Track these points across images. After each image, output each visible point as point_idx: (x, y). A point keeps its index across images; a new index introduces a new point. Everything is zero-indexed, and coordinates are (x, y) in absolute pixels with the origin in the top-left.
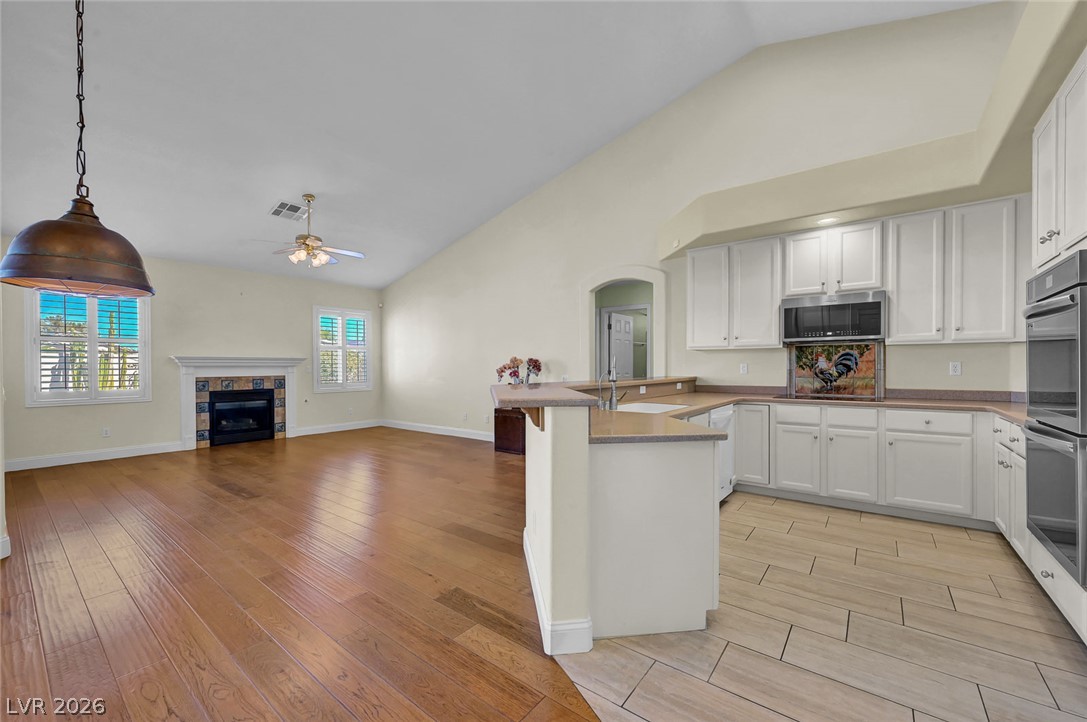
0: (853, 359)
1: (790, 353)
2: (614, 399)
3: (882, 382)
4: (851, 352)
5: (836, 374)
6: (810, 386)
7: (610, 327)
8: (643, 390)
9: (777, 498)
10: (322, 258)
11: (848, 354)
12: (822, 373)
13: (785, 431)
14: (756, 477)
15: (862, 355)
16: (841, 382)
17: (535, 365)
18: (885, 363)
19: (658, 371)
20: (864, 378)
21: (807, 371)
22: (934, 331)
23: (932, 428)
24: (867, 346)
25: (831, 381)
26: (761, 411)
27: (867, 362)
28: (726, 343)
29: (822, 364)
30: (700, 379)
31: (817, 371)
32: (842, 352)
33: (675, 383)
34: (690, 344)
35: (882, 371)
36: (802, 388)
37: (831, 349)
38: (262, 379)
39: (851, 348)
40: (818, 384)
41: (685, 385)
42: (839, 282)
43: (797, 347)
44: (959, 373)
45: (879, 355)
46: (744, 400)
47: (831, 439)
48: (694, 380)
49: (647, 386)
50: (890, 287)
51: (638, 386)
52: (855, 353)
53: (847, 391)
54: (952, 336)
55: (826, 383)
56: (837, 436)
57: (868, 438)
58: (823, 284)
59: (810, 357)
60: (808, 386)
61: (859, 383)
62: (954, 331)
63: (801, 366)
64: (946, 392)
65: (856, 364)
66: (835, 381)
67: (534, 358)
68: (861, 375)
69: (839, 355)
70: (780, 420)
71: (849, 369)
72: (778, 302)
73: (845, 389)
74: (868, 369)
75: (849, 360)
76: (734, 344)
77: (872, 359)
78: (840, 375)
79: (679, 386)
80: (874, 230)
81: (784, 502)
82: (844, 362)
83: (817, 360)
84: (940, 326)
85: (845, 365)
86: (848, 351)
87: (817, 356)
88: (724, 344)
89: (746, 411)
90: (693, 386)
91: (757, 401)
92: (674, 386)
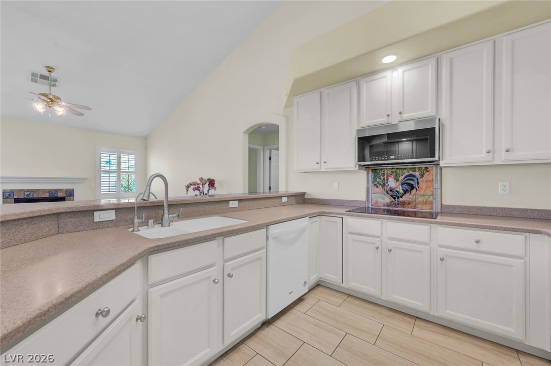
0: (415, 179)
1: (368, 175)
2: (166, 216)
3: (439, 199)
4: (414, 173)
5: (402, 191)
6: (383, 201)
7: (270, 159)
8: (234, 204)
9: (350, 295)
11: (411, 175)
12: (391, 190)
13: (353, 240)
14: (333, 277)
15: (422, 176)
16: (406, 198)
17: (212, 183)
18: (441, 183)
20: (424, 195)
21: (380, 189)
22: (484, 154)
23: (481, 247)
24: (427, 168)
25: (398, 198)
26: (336, 222)
27: (426, 181)
29: (392, 183)
30: (309, 194)
31: (388, 189)
32: (407, 174)
34: (296, 168)
35: (439, 190)
36: (377, 202)
37: (398, 171)
39: (414, 170)
40: (388, 199)
41: (293, 200)
42: (400, 113)
43: (373, 170)
44: (508, 192)
45: (436, 176)
46: (324, 213)
47: (390, 251)
48: (304, 194)
49: (239, 201)
50: (444, 115)
51: (225, 201)
52: (417, 174)
53: (410, 205)
54: (501, 158)
55: (395, 198)
56: (394, 248)
57: (421, 252)
58: (388, 116)
59: (382, 178)
60: (381, 200)
61: (420, 199)
62: (504, 153)
63: (375, 185)
64: (495, 209)
65: (418, 183)
66: (401, 197)
67: (211, 178)
68: (422, 192)
69: (404, 176)
70: (350, 231)
71: (412, 187)
72: (354, 133)
73: (409, 204)
74: (427, 188)
75: (412, 180)
76: (324, 168)
77: (430, 179)
78: (405, 192)
79: (285, 199)
80: (430, 66)
82: (408, 182)
83: (387, 180)
84: (491, 148)
85: (409, 184)
86: (411, 172)
87: (388, 177)
88: (316, 168)
89: (326, 221)
90: (301, 199)
91: (332, 213)
92: (279, 199)
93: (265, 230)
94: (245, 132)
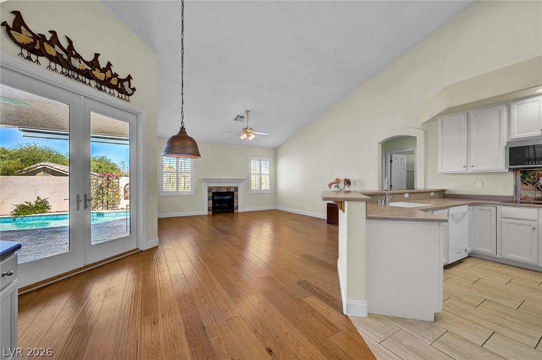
1: (515, 175)
2: (387, 200)
6: (533, 196)
7: (391, 161)
8: (407, 196)
9: (503, 264)
10: (252, 137)
13: (508, 223)
14: (487, 249)
17: (348, 182)
19: (419, 185)
21: (530, 186)
26: (490, 210)
28: (465, 169)
30: (448, 190)
31: (539, 186)
33: (429, 192)
34: (440, 170)
36: (526, 197)
38: (230, 187)
40: (539, 195)
41: (437, 194)
43: (521, 171)
46: (477, 203)
48: (444, 191)
49: (409, 193)
51: (403, 194)
59: (532, 177)
60: (531, 196)
63: (524, 183)
67: (348, 178)
70: (504, 216)
72: (505, 144)
76: (470, 170)
79: (432, 194)
81: (507, 266)
88: (464, 170)
89: (479, 209)
90: (443, 195)
91: (487, 204)
92: (428, 194)
93: (447, 210)
94: (379, 143)
